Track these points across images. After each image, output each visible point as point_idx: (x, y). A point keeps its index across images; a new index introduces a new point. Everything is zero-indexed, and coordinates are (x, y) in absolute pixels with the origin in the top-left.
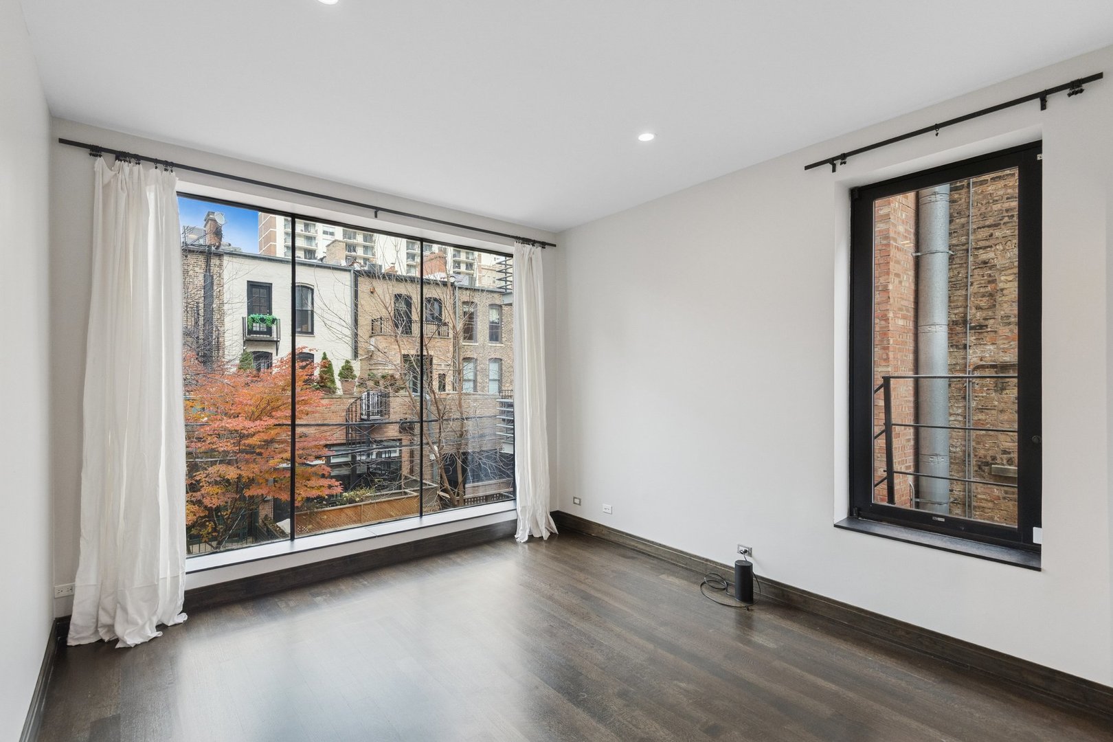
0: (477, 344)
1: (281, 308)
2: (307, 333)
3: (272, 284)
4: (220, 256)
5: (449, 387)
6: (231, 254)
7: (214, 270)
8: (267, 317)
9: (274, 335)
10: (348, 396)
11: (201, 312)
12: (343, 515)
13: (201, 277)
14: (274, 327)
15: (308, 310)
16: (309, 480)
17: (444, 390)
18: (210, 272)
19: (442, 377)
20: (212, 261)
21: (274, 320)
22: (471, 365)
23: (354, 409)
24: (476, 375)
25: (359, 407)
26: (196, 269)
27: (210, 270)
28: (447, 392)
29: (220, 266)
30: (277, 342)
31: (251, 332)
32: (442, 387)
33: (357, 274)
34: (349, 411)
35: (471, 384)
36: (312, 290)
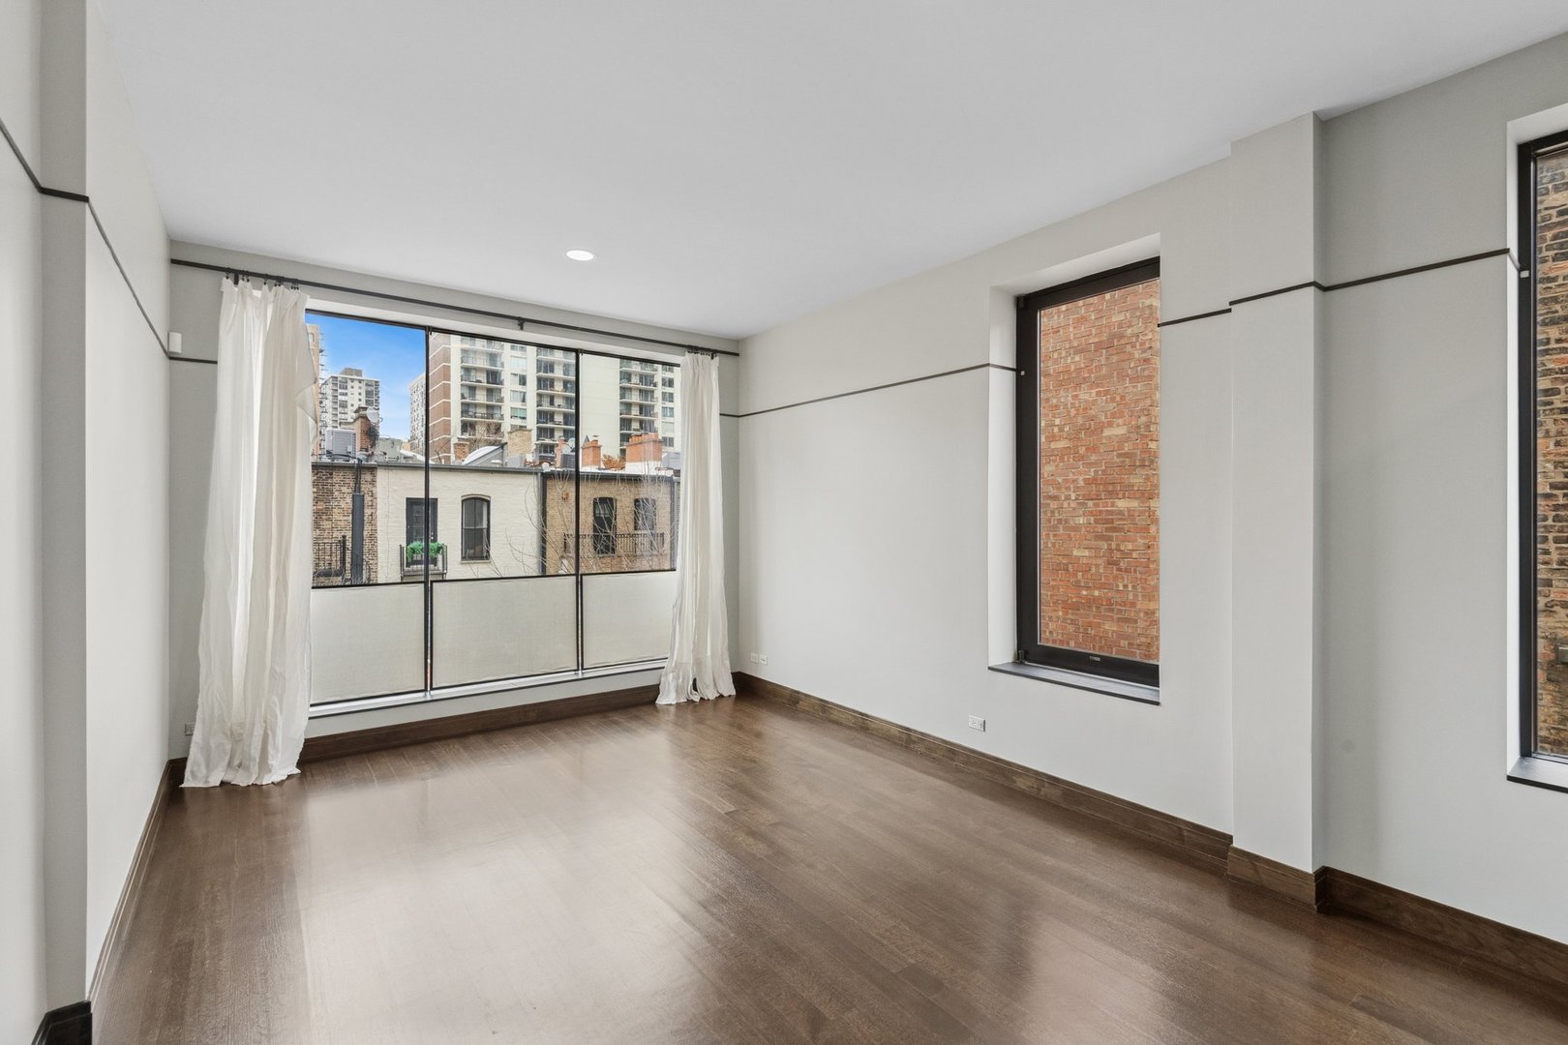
1: (449, 529)
2: (482, 558)
3: (437, 499)
4: (372, 469)
6: (388, 466)
7: (365, 488)
8: (430, 545)
9: (439, 564)
11: (349, 544)
13: (349, 500)
14: (440, 557)
15: (482, 529)
18: (360, 492)
20: (363, 476)
21: (439, 549)
26: (342, 488)
27: (360, 488)
29: (373, 482)
33: (546, 477)
36: (488, 502)
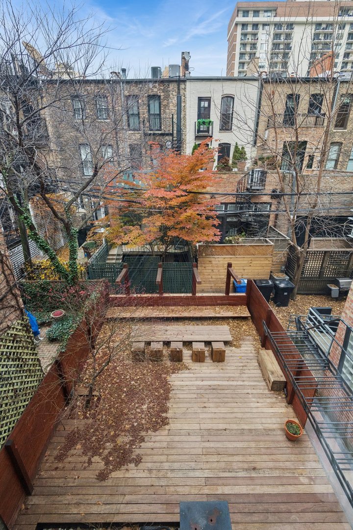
0: (346, 131)
1: (215, 117)
2: (229, 130)
3: (211, 97)
4: (184, 81)
5: (315, 165)
6: (190, 79)
7: (182, 92)
8: (207, 120)
9: (210, 132)
10: (241, 172)
12: (225, 250)
13: (176, 99)
14: (210, 127)
15: (230, 114)
16: (204, 229)
17: (311, 168)
18: (180, 94)
19: (311, 158)
20: (181, 86)
21: (210, 122)
22: (336, 148)
23: (243, 181)
24: (339, 155)
25: (246, 180)
26: (173, 92)
27: (180, 92)
28: (313, 168)
29: (185, 89)
30: (211, 137)
31: (199, 131)
32: (310, 166)
34: (239, 183)
35: (333, 163)
36: (233, 98)
